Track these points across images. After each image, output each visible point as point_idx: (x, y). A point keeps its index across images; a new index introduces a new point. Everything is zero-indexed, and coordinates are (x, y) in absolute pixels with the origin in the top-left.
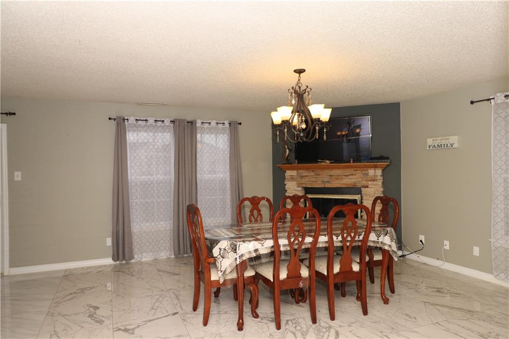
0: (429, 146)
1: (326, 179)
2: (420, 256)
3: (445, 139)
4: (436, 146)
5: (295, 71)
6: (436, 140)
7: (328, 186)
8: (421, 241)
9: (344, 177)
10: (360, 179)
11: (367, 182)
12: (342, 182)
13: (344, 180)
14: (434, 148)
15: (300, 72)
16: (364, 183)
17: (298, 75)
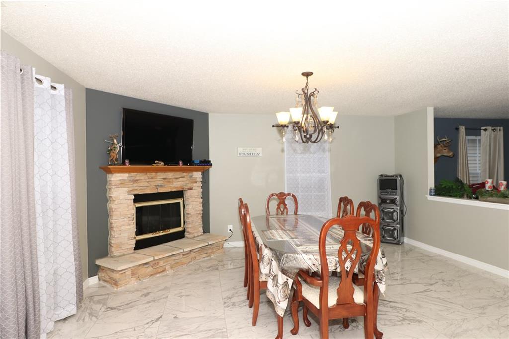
0: (240, 154)
1: (159, 183)
2: (230, 243)
3: (254, 149)
4: (246, 154)
5: (303, 74)
6: (246, 149)
7: (161, 190)
8: (230, 230)
9: (174, 180)
10: (188, 182)
11: (192, 184)
12: (174, 186)
13: (175, 184)
14: (244, 155)
15: (307, 74)
16: (189, 186)
17: (305, 77)
